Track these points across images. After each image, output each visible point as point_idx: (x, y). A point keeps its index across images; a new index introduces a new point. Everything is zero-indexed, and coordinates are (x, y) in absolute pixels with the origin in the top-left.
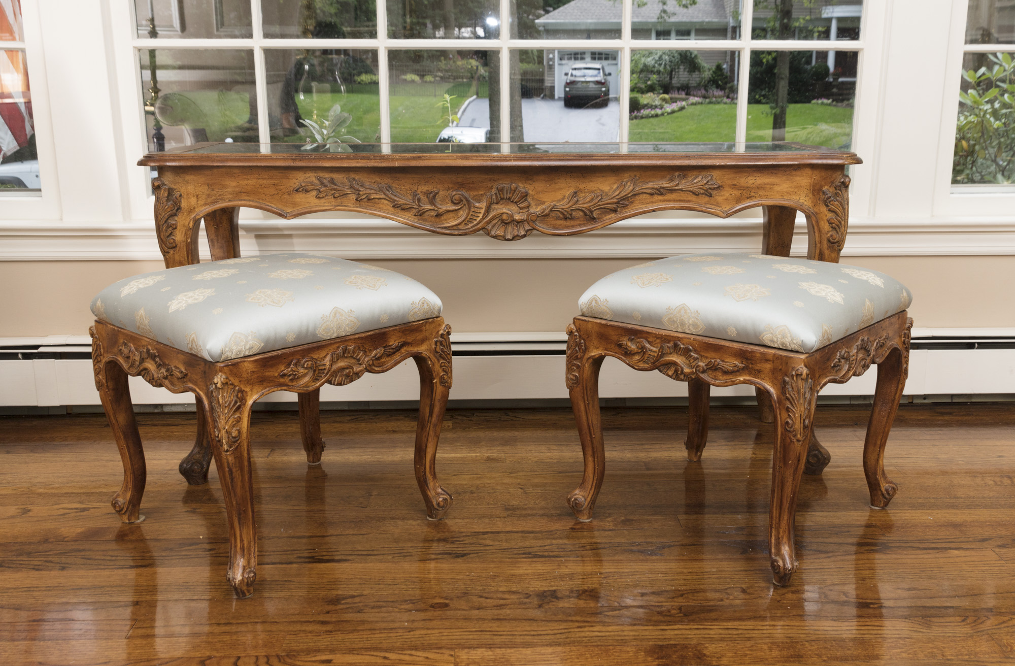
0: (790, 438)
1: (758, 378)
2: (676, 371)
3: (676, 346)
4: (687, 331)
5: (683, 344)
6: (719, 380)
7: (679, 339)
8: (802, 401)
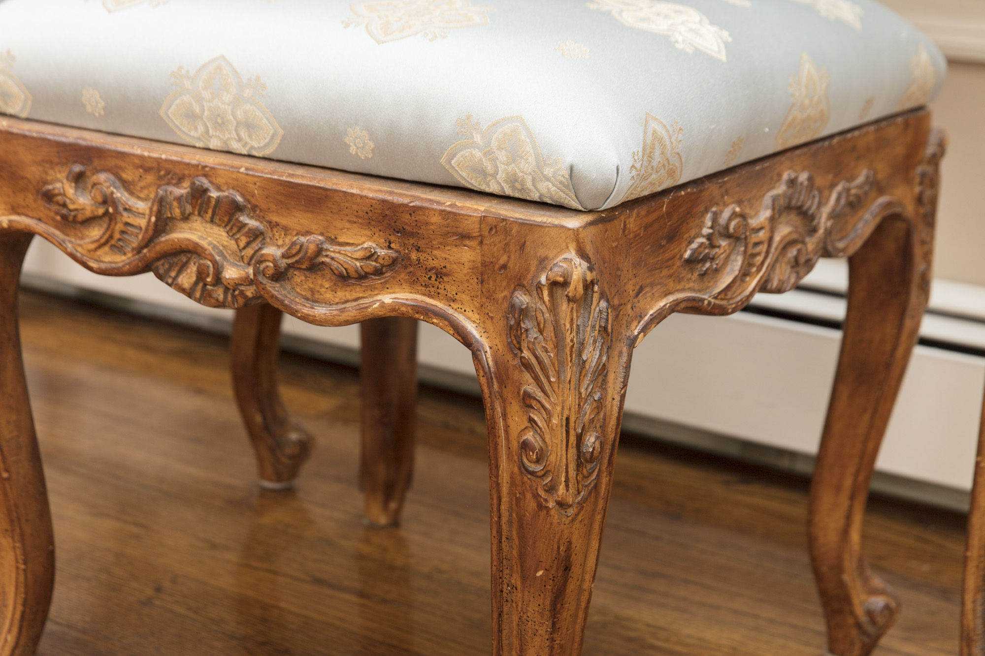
0: (536, 496)
1: (436, 295)
2: (201, 276)
3: (198, 194)
4: (236, 146)
5: (219, 188)
6: (328, 303)
7: (206, 171)
8: (569, 372)
